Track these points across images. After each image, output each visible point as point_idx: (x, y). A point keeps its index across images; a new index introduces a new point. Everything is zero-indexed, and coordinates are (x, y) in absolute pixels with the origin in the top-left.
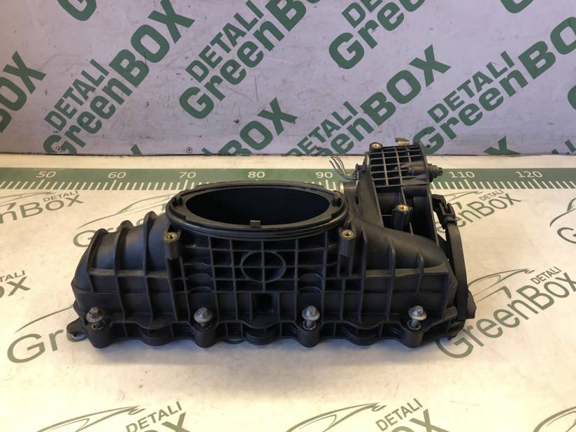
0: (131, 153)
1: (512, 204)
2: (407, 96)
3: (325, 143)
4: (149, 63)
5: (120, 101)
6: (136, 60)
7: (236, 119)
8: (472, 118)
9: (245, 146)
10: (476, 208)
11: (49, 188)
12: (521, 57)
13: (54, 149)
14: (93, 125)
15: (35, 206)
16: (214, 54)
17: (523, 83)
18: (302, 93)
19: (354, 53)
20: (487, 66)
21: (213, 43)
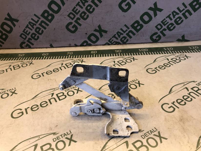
0: (50, 47)
1: (187, 58)
2: (147, 21)
3: (118, 40)
4: (54, 14)
5: (45, 28)
6: (50, 13)
7: (86, 33)
8: (172, 28)
9: (89, 42)
10: (174, 60)
11: (22, 59)
12: (189, 5)
13: (23, 47)
14: (36, 37)
15: (18, 66)
16: (77, 9)
17: (190, 14)
18: (109, 22)
19: (127, 6)
20: (177, 8)
21: (76, 6)
